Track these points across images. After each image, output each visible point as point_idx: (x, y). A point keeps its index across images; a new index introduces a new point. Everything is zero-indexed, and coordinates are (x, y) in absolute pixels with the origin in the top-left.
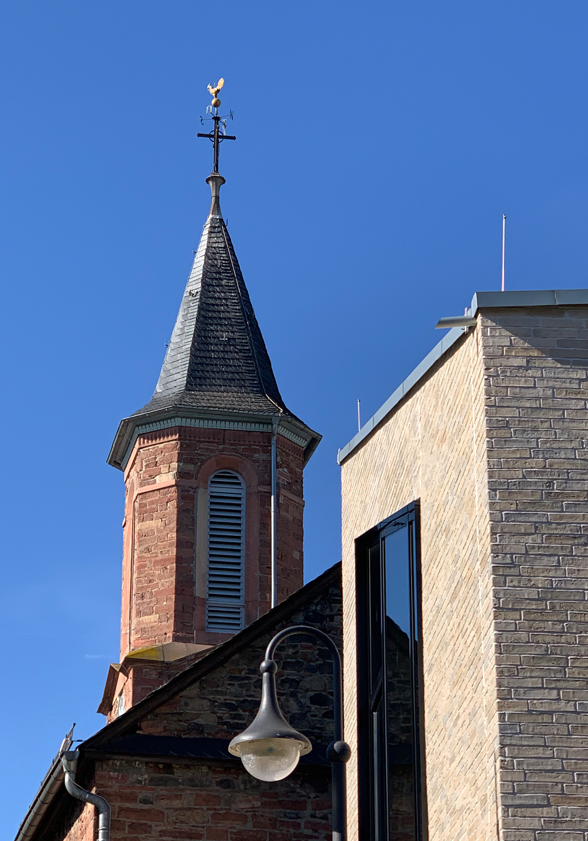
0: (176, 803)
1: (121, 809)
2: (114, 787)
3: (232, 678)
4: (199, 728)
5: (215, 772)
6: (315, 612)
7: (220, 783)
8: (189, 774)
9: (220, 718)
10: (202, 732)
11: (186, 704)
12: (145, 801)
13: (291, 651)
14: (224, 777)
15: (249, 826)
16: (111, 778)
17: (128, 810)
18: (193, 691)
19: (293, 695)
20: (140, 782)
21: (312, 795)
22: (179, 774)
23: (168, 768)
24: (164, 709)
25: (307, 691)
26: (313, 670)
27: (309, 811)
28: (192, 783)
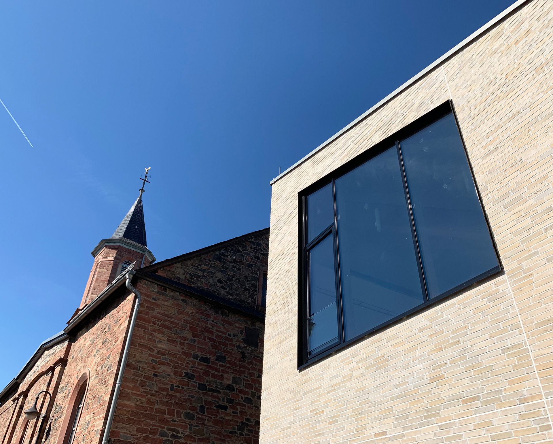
0: (166, 303)
1: (145, 300)
2: (144, 291)
3: (192, 265)
4: (179, 279)
5: (182, 296)
6: (222, 252)
7: (183, 300)
8: (172, 294)
9: (186, 277)
10: (179, 280)
11: (176, 269)
12: (154, 299)
13: (213, 262)
14: (184, 298)
15: (190, 319)
16: (143, 287)
17: (147, 300)
18: (179, 265)
19: (212, 277)
20: (154, 292)
21: (213, 314)
22: (169, 292)
23: (165, 289)
24: (168, 268)
25: (216, 277)
26: (219, 271)
27: (211, 319)
28: (172, 297)
